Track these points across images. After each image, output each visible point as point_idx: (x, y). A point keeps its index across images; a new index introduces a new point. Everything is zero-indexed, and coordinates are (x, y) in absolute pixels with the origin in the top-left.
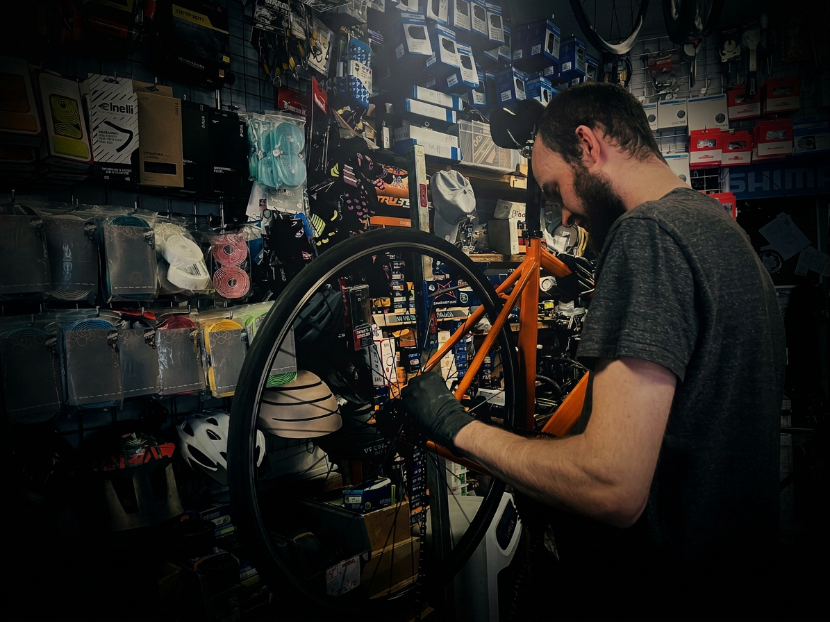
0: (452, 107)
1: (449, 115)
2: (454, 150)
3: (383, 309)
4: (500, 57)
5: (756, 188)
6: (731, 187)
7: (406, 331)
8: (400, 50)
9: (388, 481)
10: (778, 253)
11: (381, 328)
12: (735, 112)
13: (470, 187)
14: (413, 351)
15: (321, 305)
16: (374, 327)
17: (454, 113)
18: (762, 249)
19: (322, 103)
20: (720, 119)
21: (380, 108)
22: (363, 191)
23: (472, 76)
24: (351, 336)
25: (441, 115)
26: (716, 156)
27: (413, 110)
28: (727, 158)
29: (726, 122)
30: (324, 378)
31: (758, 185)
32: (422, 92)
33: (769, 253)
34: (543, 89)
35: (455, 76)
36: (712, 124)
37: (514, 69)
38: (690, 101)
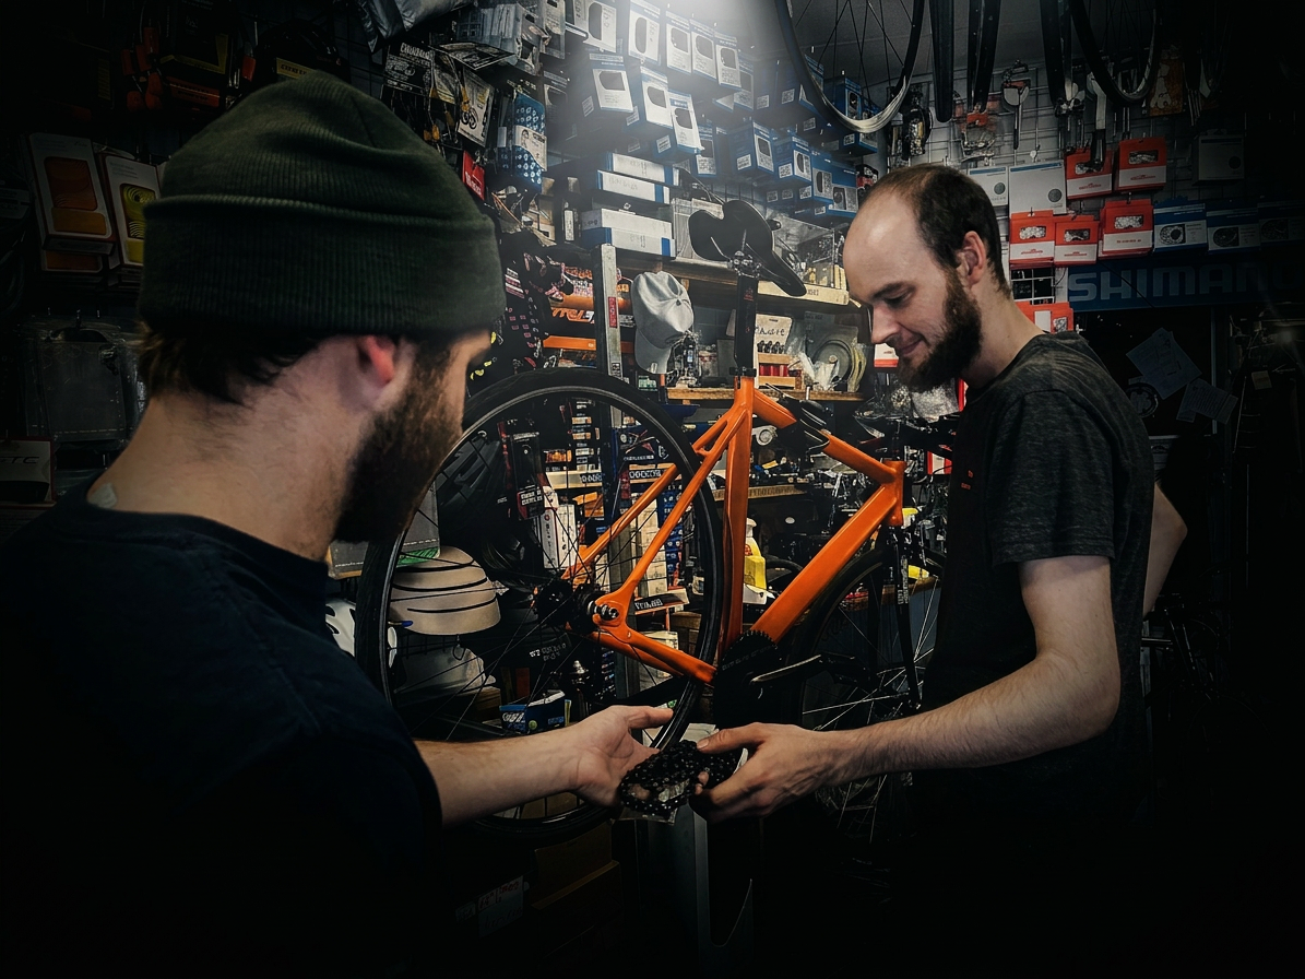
0: (663, 181)
1: (659, 193)
2: (665, 242)
3: (560, 465)
4: (736, 106)
5: (1111, 295)
6: (1071, 293)
7: (593, 496)
8: (588, 105)
9: (561, 694)
10: (1153, 389)
11: (556, 491)
12: (1076, 188)
13: (685, 295)
14: (601, 524)
15: (473, 458)
16: (546, 489)
17: (666, 190)
18: (1131, 382)
19: (478, 184)
20: (1055, 196)
21: (560, 186)
22: (532, 304)
23: (692, 138)
24: (514, 501)
25: (647, 193)
26: (1047, 250)
27: (607, 187)
28: (1063, 253)
29: (1063, 201)
30: (478, 556)
31: (1116, 290)
32: (620, 162)
33: (1140, 388)
34: (796, 153)
35: (667, 138)
36: (1043, 204)
37: (755, 125)
38: (1012, 170)
